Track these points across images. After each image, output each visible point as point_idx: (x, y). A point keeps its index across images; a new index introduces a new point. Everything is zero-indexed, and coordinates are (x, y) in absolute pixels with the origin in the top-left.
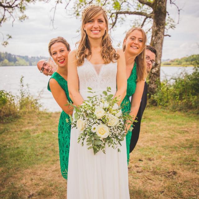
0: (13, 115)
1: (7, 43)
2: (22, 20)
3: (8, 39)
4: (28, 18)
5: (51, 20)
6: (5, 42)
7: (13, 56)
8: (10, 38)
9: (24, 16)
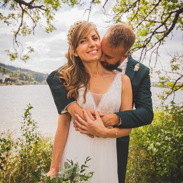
3: (29, 52)
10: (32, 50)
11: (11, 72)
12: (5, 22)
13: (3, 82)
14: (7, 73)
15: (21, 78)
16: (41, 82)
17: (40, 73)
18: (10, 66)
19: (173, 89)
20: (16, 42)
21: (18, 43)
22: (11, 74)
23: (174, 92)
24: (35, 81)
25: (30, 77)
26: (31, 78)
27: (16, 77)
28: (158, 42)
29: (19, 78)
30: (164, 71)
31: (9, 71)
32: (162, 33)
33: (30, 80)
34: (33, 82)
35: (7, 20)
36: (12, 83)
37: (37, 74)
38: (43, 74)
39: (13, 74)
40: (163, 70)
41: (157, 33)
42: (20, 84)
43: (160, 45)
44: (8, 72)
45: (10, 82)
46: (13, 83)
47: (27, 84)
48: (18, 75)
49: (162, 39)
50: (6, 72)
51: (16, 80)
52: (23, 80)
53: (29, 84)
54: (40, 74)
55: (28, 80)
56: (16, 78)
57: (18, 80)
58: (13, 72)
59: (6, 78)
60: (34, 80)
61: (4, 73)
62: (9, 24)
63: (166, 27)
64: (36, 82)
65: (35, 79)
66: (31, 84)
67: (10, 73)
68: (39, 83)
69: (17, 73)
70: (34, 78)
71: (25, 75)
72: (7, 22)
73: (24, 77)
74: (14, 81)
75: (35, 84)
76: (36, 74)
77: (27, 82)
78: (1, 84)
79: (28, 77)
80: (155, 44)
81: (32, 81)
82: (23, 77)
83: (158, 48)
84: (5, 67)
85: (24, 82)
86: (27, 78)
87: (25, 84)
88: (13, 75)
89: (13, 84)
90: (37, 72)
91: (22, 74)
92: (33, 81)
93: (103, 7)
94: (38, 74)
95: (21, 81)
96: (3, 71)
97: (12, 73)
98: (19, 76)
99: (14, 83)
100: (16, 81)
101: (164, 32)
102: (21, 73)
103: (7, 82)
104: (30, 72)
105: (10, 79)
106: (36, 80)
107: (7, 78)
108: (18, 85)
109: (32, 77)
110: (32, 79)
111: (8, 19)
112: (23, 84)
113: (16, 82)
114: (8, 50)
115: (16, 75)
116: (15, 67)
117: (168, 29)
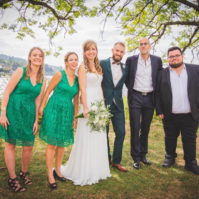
2: (71, 34)
5: (101, 32)
6: (56, 53)
7: (50, 67)
10: (61, 49)
11: (3, 62)
12: (43, 29)
15: (14, 68)
20: (51, 43)
22: (4, 64)
27: (9, 67)
28: (154, 43)
29: (12, 68)
32: (156, 36)
35: (45, 28)
41: (153, 36)
45: (3, 73)
49: (157, 40)
51: (10, 70)
57: (12, 71)
62: (47, 31)
63: (159, 32)
69: (9, 63)
72: (45, 29)
80: (152, 44)
83: (154, 46)
88: (5, 65)
89: (6, 75)
91: (15, 64)
93: (116, 20)
97: (4, 63)
98: (12, 66)
99: (8, 74)
100: (10, 72)
101: (158, 36)
102: (14, 63)
111: (46, 26)
116: (7, 56)
117: (160, 34)
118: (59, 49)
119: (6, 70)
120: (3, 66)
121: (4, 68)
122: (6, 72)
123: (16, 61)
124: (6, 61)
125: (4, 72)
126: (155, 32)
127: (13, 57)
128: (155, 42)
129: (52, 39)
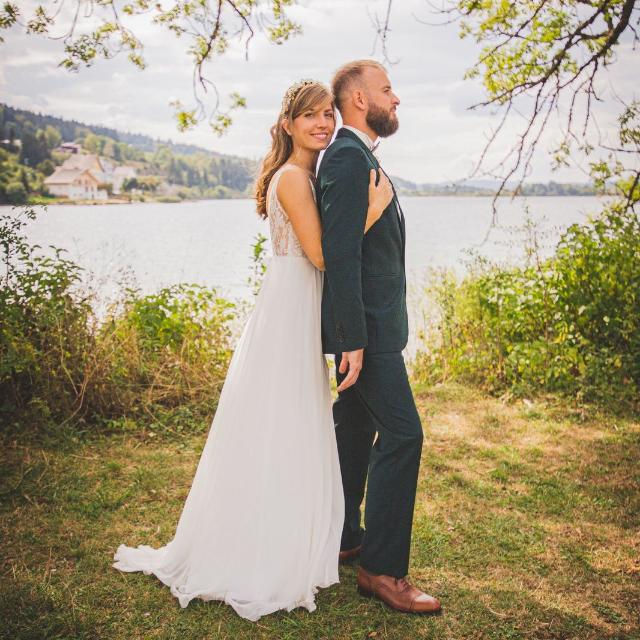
0: (194, 402)
1: (228, 123)
2: (281, 39)
3: (233, 107)
4: (299, 31)
5: (379, 31)
6: (220, 119)
8: (240, 107)
9: (286, 26)
10: (241, 103)
11: (138, 158)
12: (171, 27)
13: (116, 192)
14: (128, 162)
15: (173, 177)
16: (243, 189)
17: (235, 157)
18: (135, 136)
19: (630, 198)
20: (201, 79)
21: (207, 84)
22: (141, 166)
23: (632, 206)
24: (221, 187)
25: (202, 174)
26: (205, 177)
27: (156, 174)
29: (165, 177)
30: (604, 147)
31: (131, 155)
32: (598, 37)
33: (203, 182)
34: (215, 192)
36: (144, 197)
37: (226, 160)
38: (247, 161)
39: (148, 166)
40: (602, 144)
42: (171, 198)
43: (596, 69)
44: (128, 158)
45: (140, 192)
46: (149, 195)
47: (194, 198)
48: (162, 167)
49: (602, 53)
50: (123, 157)
51: (158, 184)
52: (181, 183)
53: (201, 198)
54: (236, 161)
55: (196, 184)
56: (156, 179)
57: (165, 185)
58: (147, 158)
59: (126, 180)
60: (219, 184)
61: (117, 163)
63: (609, 21)
64: (225, 189)
65: (221, 178)
66: (209, 198)
67: (135, 160)
68: (236, 193)
69: (158, 161)
70: (217, 177)
71: (185, 167)
72: (176, 28)
73: (185, 174)
74: (150, 188)
75: (222, 196)
76: (223, 161)
77: (195, 190)
78: (111, 201)
79: (198, 175)
80: (582, 67)
81: (211, 188)
82: (178, 175)
83: (591, 79)
84: (118, 141)
85: (184, 190)
86: (195, 176)
87: (189, 199)
88: (145, 168)
89: (148, 199)
90: (225, 155)
91: (176, 162)
92: (213, 185)
94: (229, 161)
95: (176, 188)
96: (112, 154)
97: (143, 160)
98: (166, 169)
99: (153, 197)
100: (158, 188)
101: (603, 35)
102: (173, 160)
103: (127, 194)
104: (202, 154)
105: (139, 182)
106: (225, 185)
107: (129, 178)
108: (167, 201)
109: (212, 173)
110: (212, 178)
112: (183, 196)
113: (159, 193)
114: (178, 103)
115: (158, 166)
116: (151, 140)
117: (615, 26)
118: (233, 102)
119: (148, 183)
120: (138, 172)
121: (140, 179)
122: (147, 188)
123: (178, 156)
124: (148, 156)
125: (140, 188)
126: (592, 20)
127: (170, 142)
128: (595, 58)
129: (204, 62)
